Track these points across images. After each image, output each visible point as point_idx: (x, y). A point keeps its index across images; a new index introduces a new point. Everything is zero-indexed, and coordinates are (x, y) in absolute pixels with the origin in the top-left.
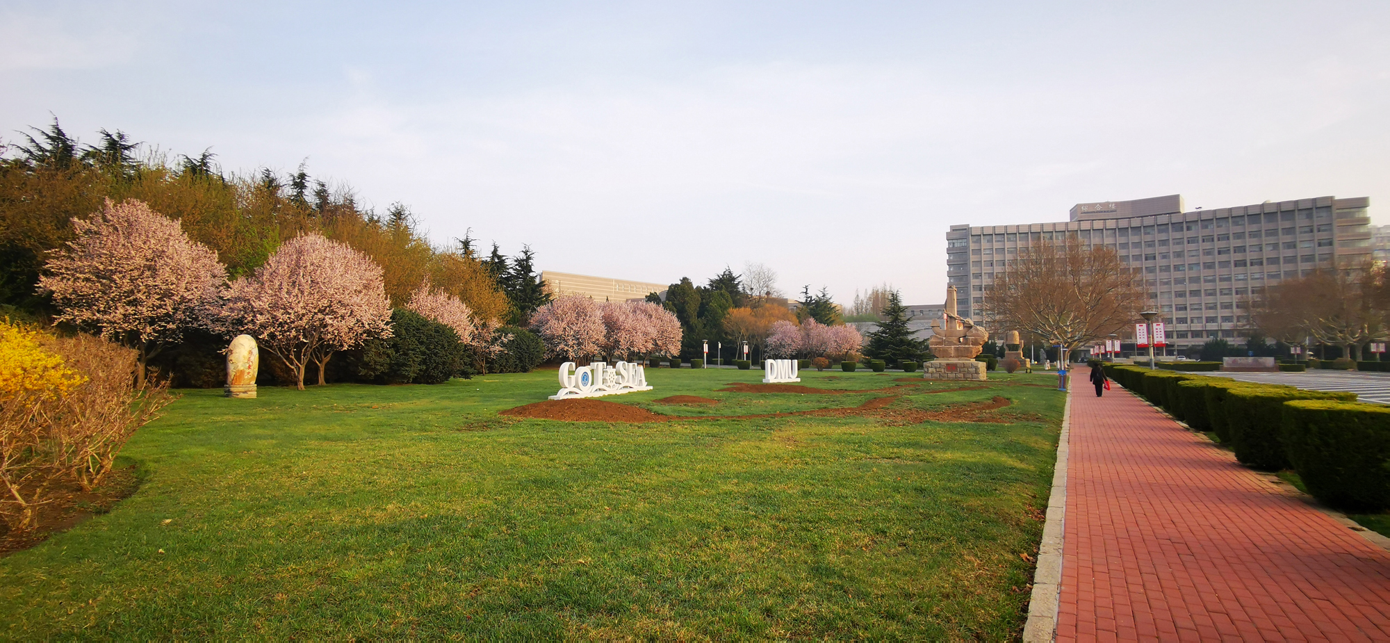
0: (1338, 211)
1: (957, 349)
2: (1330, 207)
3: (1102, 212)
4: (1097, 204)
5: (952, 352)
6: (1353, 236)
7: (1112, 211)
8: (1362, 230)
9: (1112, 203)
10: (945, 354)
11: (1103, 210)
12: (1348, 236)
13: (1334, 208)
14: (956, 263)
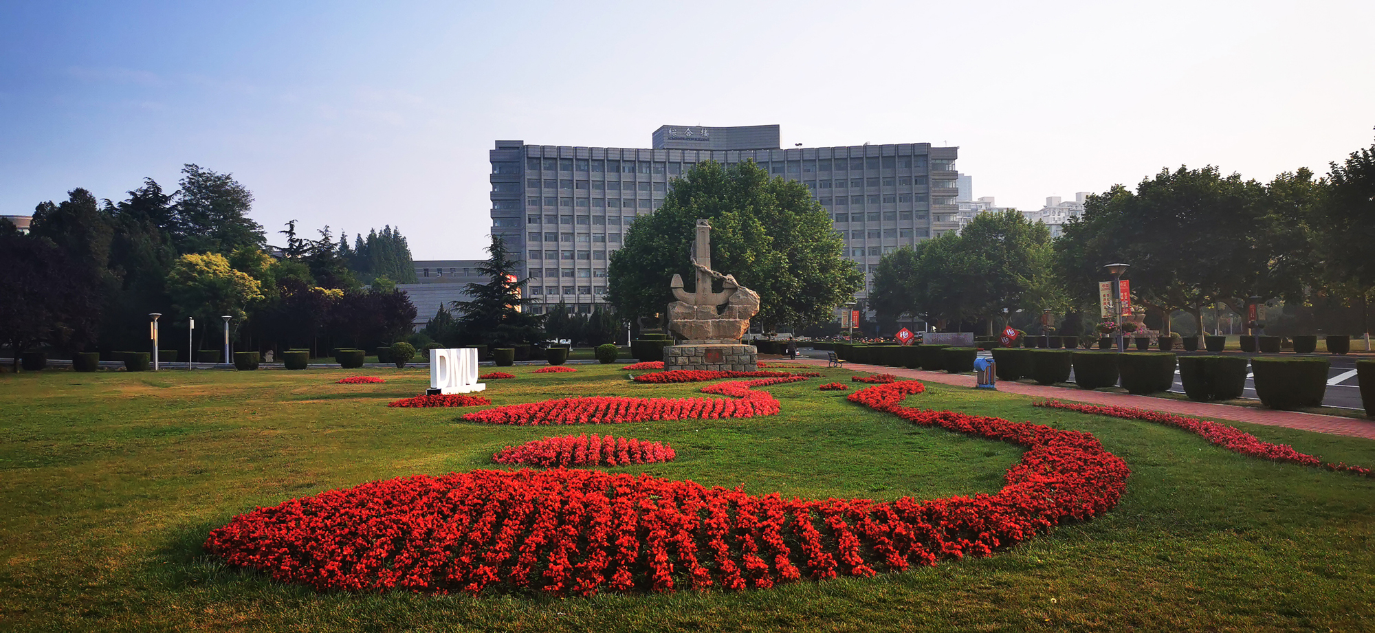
0: (933, 161)
1: (717, 326)
2: (926, 156)
3: (692, 139)
4: (687, 127)
5: (711, 330)
6: (944, 192)
7: (704, 140)
8: (952, 185)
9: (705, 128)
10: (701, 335)
11: (694, 137)
12: (939, 191)
13: (930, 157)
14: (501, 198)
